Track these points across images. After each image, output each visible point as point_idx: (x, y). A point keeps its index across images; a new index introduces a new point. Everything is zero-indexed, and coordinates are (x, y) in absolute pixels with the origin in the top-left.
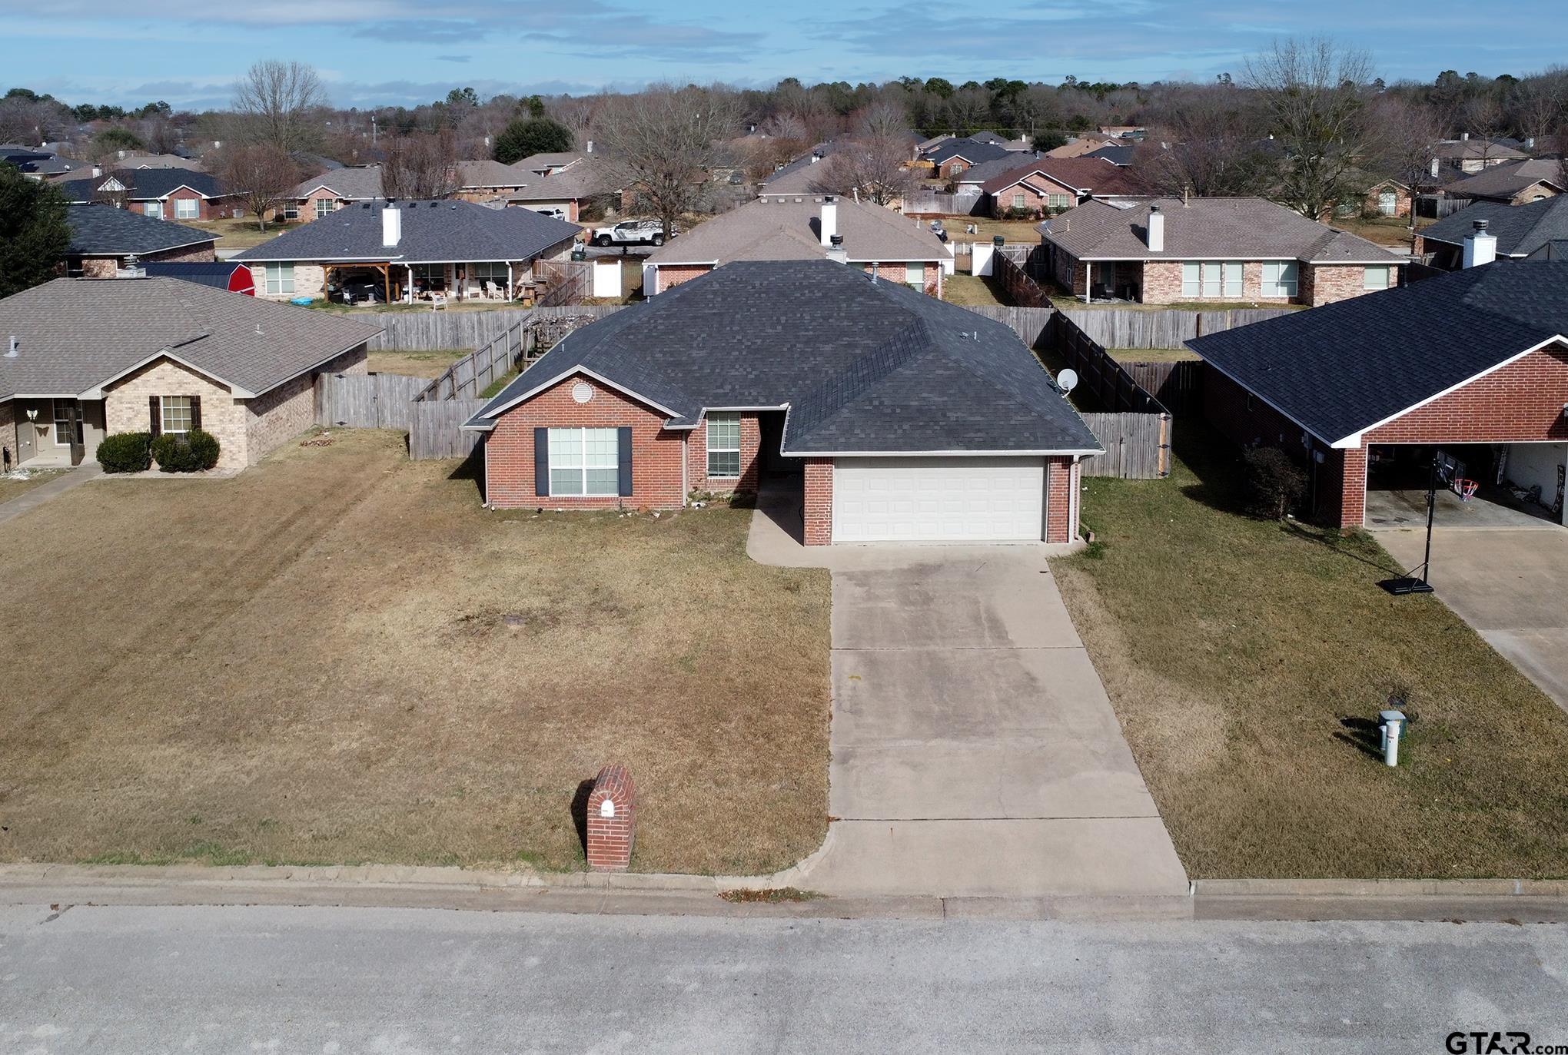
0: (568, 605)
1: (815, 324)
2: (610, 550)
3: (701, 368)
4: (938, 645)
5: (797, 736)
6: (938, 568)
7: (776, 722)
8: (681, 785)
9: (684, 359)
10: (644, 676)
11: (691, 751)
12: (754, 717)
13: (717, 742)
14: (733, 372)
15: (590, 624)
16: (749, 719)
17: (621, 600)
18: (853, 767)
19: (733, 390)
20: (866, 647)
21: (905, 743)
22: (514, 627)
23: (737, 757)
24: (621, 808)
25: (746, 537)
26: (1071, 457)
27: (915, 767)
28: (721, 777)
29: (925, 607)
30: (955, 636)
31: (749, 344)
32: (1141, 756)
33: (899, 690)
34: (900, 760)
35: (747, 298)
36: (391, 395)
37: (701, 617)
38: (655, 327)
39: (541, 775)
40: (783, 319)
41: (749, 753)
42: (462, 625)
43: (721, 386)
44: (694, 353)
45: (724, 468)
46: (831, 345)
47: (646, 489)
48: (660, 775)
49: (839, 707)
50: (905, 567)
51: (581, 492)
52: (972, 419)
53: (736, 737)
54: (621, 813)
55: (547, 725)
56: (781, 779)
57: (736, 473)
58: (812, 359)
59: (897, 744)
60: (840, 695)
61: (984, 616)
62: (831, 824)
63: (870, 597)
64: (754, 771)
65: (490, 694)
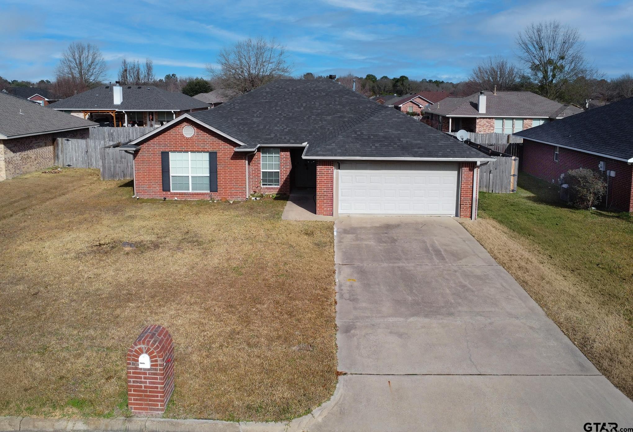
0: (168, 239)
1: (322, 107)
2: (201, 215)
3: (258, 126)
4: (404, 263)
5: (312, 314)
6: (398, 226)
7: (297, 305)
8: (221, 346)
9: (248, 122)
10: (207, 277)
11: (232, 322)
12: (281, 301)
13: (252, 317)
14: (276, 128)
15: (178, 248)
16: (278, 303)
17: (201, 237)
18: (354, 335)
19: (276, 136)
20: (357, 264)
21: (391, 320)
22: (127, 249)
23: (267, 326)
24: (156, 361)
25: (282, 212)
26: (476, 162)
27: (400, 335)
28: (253, 341)
29: (393, 244)
30: (414, 258)
31: (286, 115)
32: (567, 330)
33: (382, 287)
34: (389, 331)
35: (285, 95)
36: (96, 150)
37: (250, 247)
38: (234, 107)
39: (113, 338)
40: (304, 105)
41: (277, 325)
42: (95, 248)
43: (269, 134)
44: (255, 119)
45: (271, 181)
46: (331, 117)
47: (225, 188)
48: (206, 338)
49: (342, 296)
50: (378, 225)
51: (189, 190)
52: (416, 142)
53: (267, 314)
54: (156, 365)
55: (131, 304)
56: (299, 343)
57: (278, 184)
58: (320, 123)
59: (386, 320)
60: (342, 290)
61: (430, 249)
62: (340, 378)
63: (357, 239)
64: (279, 337)
65: (97, 285)
